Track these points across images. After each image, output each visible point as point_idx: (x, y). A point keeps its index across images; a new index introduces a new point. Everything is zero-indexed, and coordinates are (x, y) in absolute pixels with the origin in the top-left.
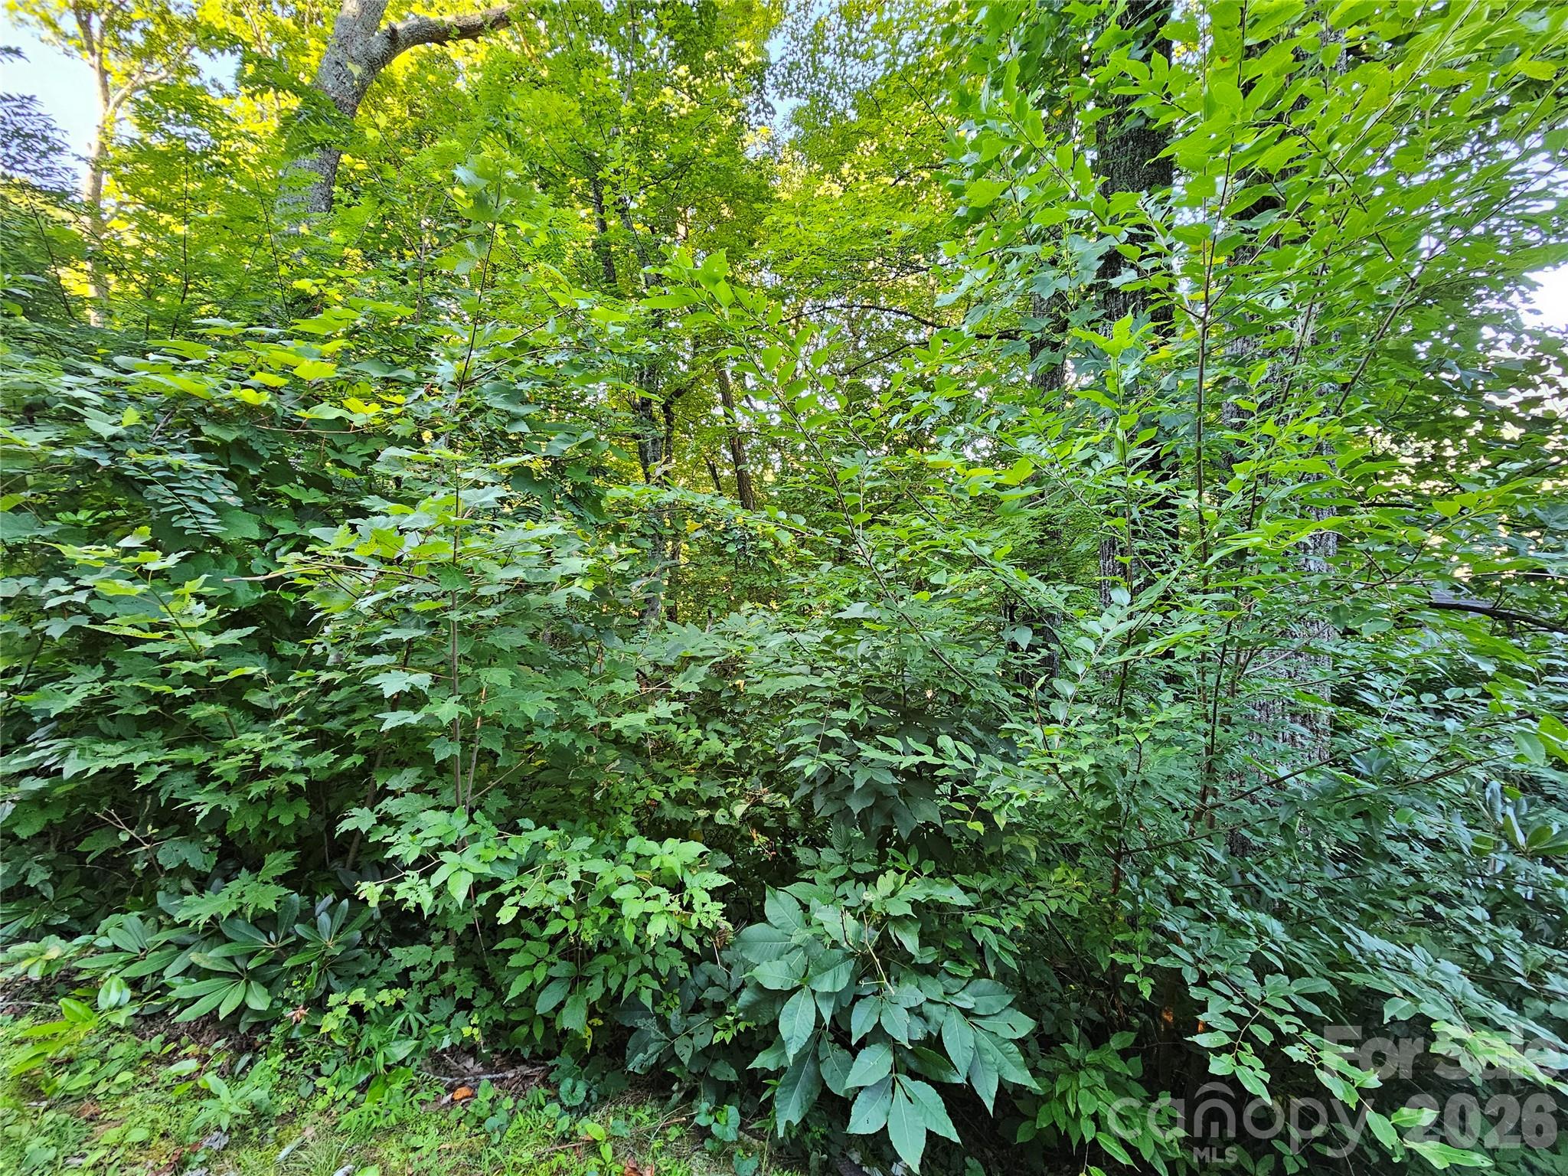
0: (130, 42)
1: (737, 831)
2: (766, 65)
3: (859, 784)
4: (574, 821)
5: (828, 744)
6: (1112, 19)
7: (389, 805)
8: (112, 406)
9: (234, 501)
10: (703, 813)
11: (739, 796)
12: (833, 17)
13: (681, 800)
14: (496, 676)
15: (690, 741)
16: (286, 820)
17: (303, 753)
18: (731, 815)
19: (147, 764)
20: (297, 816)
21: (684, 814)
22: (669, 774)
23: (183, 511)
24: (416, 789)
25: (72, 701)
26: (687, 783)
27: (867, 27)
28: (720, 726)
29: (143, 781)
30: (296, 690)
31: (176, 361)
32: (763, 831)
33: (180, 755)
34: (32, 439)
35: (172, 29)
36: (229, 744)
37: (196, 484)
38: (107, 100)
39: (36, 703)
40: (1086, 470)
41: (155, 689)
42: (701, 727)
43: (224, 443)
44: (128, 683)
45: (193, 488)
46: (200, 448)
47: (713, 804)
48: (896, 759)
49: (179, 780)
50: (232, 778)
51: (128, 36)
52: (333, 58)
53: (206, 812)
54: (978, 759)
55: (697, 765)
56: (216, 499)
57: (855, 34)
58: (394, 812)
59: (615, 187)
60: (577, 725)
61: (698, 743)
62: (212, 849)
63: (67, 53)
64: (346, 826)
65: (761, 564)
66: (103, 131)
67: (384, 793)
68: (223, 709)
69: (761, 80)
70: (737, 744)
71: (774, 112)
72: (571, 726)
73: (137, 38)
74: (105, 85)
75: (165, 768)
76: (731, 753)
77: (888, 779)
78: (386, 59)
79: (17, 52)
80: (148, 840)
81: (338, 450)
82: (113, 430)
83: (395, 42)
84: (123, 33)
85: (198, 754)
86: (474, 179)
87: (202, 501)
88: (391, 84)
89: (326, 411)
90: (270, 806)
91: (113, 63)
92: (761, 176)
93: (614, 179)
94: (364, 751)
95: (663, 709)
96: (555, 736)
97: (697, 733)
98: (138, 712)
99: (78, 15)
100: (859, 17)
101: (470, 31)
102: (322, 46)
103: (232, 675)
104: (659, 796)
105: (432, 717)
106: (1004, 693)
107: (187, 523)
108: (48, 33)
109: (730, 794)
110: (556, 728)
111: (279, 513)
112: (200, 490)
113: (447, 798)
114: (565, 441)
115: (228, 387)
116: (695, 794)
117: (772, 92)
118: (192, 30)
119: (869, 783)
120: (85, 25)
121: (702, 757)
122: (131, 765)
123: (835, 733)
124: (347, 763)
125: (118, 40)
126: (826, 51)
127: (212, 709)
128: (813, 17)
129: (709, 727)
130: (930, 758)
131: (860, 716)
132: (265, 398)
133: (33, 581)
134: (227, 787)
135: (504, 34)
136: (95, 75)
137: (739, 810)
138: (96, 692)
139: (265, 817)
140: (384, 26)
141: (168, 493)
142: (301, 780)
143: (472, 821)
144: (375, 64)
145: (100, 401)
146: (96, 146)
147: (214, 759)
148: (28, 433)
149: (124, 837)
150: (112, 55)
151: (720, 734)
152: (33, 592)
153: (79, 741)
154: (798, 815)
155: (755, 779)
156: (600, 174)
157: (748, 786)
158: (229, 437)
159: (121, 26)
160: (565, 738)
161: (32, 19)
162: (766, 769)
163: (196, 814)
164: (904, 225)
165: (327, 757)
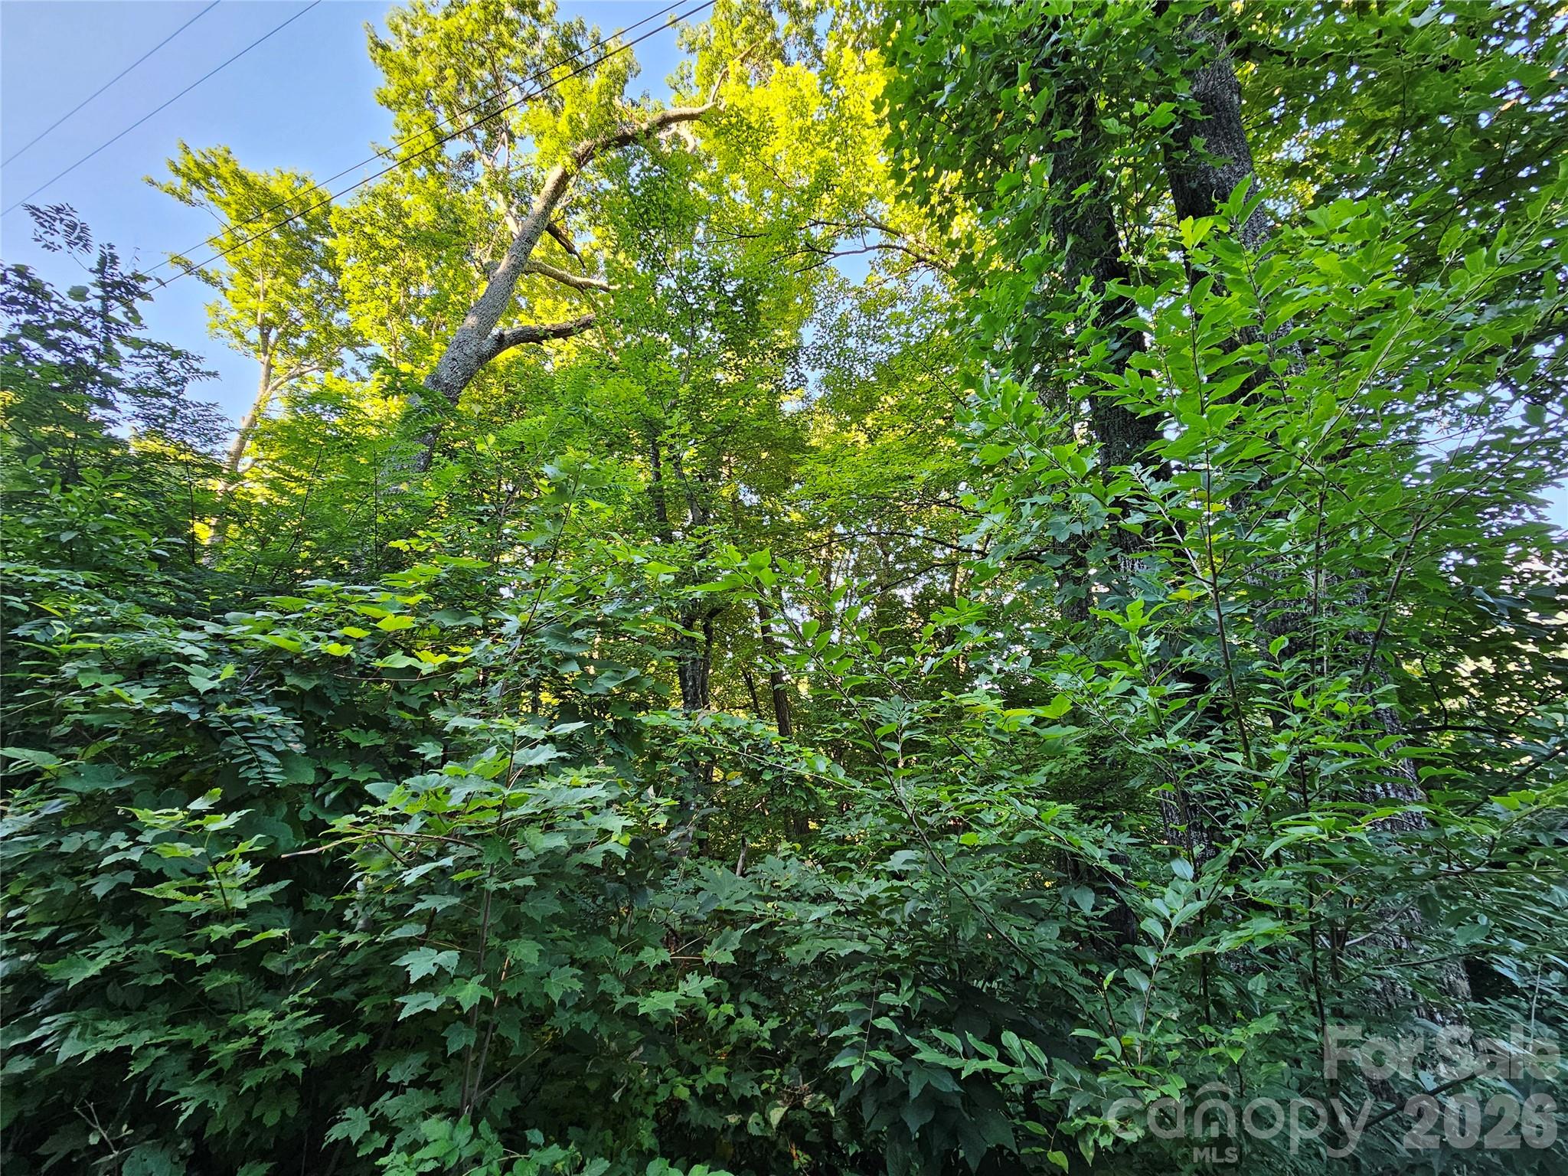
0: (296, 345)
1: (773, 1144)
2: (798, 348)
3: (915, 1092)
4: (587, 1128)
5: (877, 1037)
6: (1088, 323)
7: (387, 1104)
8: (215, 659)
9: (298, 748)
10: (733, 1119)
11: (777, 1097)
12: (854, 312)
13: (709, 1098)
14: (525, 951)
15: (721, 1019)
16: (271, 1119)
17: (306, 1032)
18: (767, 1122)
19: (145, 1047)
20: (283, 1112)
21: (711, 1119)
22: (697, 1060)
23: (252, 761)
24: (418, 1083)
25: (93, 970)
26: (716, 1075)
27: (883, 318)
28: (754, 997)
29: (136, 1069)
30: (314, 952)
31: (277, 616)
32: (805, 1147)
33: (181, 1034)
34: (138, 696)
35: (330, 336)
36: (235, 1021)
37: (269, 734)
38: (267, 386)
39: (57, 971)
40: (1126, 706)
41: (177, 955)
42: (734, 999)
43: (302, 691)
44: (151, 948)
45: (266, 738)
46: (279, 697)
47: (745, 1105)
48: (955, 1063)
49: (174, 1066)
50: (227, 1065)
51: (295, 341)
52: (451, 356)
53: (190, 1111)
54: (1050, 1064)
55: (728, 1048)
56: (283, 748)
57: (873, 323)
58: (390, 1113)
59: (672, 447)
60: (602, 1004)
61: (730, 1020)
62: (182, 1158)
63: (247, 355)
64: (336, 1133)
65: (798, 793)
66: (258, 408)
67: (383, 1086)
68: (238, 978)
69: (795, 359)
70: (773, 1023)
71: (806, 381)
72: (594, 1006)
73: (302, 343)
74: (268, 375)
75: (162, 1052)
76: (767, 1035)
77: (948, 1085)
78: (493, 354)
79: (215, 374)
80: (119, 1144)
81: (401, 692)
82: (211, 685)
83: (501, 343)
84: (293, 340)
85: (198, 1033)
86: (558, 473)
87: (270, 749)
88: (494, 371)
89: (399, 660)
90: (257, 1099)
91: (279, 360)
92: (796, 431)
93: (671, 441)
94: (369, 1029)
95: (695, 986)
96: (576, 1018)
97: (728, 1009)
98: (154, 982)
99: (262, 329)
100: (876, 311)
101: (563, 333)
102: (444, 348)
103: (257, 938)
104: (683, 1093)
105: (452, 1000)
106: (1072, 972)
107: (252, 774)
108: (236, 341)
109: (766, 1093)
110: (579, 1007)
111: (336, 756)
112: (270, 739)
113: (451, 1096)
114: (612, 679)
115: (316, 639)
116: (726, 1091)
117: (804, 366)
118: (344, 335)
119: (927, 1089)
120: (265, 336)
121: (734, 1038)
122: (130, 1048)
123: (884, 1023)
124: (350, 1045)
125: (288, 344)
126: (849, 335)
127: (227, 978)
128: (839, 311)
129: (742, 998)
130: (994, 1065)
131: (912, 1000)
132: (348, 650)
133: (95, 835)
134: (218, 1077)
135: (588, 333)
136: (263, 369)
137: (776, 1115)
138: (119, 959)
139: (249, 1113)
140: (495, 332)
141: (242, 743)
142: (298, 1068)
143: (476, 1134)
144: (484, 359)
145: (204, 656)
146: (248, 418)
147: (215, 1039)
148: (135, 690)
149: (93, 1140)
150: (279, 354)
151: (755, 1006)
152: (92, 847)
153: (84, 1015)
154: (844, 1123)
155: (794, 1070)
156: (659, 439)
157: (786, 1080)
158: (307, 686)
159: (291, 335)
160: (587, 1021)
161: (226, 333)
162: (807, 1056)
163: (180, 1112)
164: (925, 471)
165: (332, 1036)
